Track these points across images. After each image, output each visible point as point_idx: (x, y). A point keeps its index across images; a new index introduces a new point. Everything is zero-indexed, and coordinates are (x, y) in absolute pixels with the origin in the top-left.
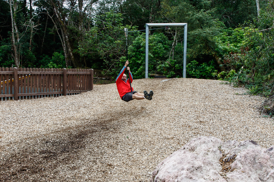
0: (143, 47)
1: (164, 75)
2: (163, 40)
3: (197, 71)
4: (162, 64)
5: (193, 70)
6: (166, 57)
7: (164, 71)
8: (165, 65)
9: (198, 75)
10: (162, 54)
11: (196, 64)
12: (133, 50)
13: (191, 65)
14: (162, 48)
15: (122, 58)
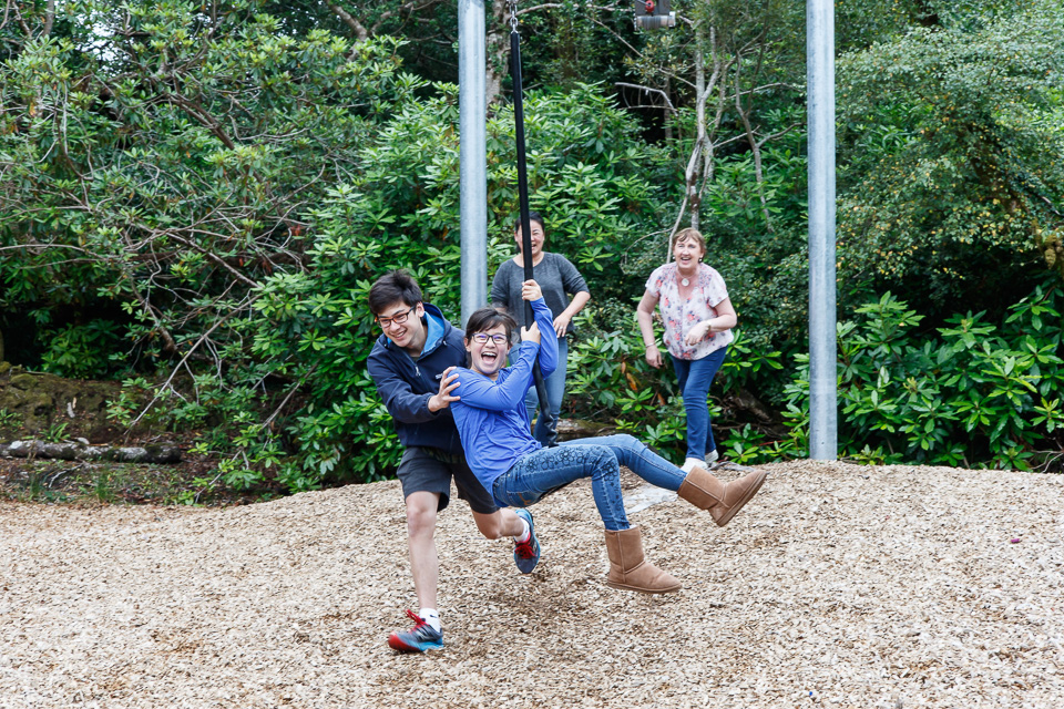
0: (443, 196)
1: (627, 421)
2: (603, 139)
3: (913, 390)
4: (606, 335)
5: (879, 380)
6: (634, 273)
7: (627, 390)
8: (628, 339)
9: (925, 421)
10: (604, 251)
11: (902, 328)
12: (367, 220)
13: (862, 339)
14: (595, 199)
15: (274, 284)
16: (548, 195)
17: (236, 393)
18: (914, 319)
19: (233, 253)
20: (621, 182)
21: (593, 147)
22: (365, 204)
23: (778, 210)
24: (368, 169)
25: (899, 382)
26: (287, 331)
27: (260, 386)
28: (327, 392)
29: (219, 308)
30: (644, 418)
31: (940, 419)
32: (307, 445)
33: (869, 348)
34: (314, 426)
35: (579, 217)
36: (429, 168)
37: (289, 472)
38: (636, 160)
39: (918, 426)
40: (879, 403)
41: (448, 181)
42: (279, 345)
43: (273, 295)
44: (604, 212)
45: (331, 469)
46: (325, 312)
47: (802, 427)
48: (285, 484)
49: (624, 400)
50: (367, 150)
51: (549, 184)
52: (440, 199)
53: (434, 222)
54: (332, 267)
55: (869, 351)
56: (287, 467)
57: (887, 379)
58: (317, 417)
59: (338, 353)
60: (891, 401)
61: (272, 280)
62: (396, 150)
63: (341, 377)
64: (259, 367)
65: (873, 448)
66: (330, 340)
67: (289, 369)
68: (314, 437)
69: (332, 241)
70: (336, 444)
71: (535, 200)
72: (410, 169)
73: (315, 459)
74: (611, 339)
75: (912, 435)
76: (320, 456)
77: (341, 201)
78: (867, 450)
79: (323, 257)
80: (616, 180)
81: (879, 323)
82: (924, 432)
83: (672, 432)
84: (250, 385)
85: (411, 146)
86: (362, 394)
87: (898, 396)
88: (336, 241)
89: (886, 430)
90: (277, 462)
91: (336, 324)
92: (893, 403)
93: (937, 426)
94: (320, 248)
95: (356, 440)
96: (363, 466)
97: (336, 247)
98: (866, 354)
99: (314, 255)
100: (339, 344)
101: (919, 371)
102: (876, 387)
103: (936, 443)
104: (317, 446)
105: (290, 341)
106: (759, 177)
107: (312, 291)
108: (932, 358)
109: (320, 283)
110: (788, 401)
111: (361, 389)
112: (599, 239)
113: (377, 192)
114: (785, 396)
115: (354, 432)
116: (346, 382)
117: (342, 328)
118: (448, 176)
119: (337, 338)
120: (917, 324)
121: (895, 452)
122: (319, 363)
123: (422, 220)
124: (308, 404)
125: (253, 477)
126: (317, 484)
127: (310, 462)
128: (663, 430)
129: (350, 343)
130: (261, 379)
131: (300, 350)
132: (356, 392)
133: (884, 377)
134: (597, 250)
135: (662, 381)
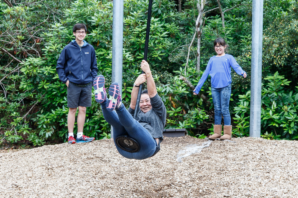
1: (171, 120)
2: (161, 8)
3: (286, 110)
4: (164, 86)
5: (272, 106)
6: (174, 61)
7: (172, 108)
8: (173, 87)
9: (290, 122)
10: (161, 53)
11: (282, 86)
12: (66, 37)
13: (266, 90)
14: (158, 32)
15: (29, 62)
16: (140, 30)
17: (12, 105)
18: (287, 83)
19: (12, 49)
20: (168, 25)
21: (157, 11)
22: (66, 31)
23: (232, 38)
24: (67, 17)
25: (280, 107)
26: (34, 81)
27: (22, 102)
28: (49, 105)
29: (6, 70)
30: (177, 119)
31: (296, 122)
32: (41, 126)
33: (269, 93)
34: (44, 118)
35: (152, 38)
36: (93, 18)
37: (33, 136)
38: (173, 17)
39: (288, 124)
40: (272, 115)
41: (101, 23)
42: (30, 86)
43: (28, 66)
44: (162, 37)
45: (50, 135)
46: (49, 73)
47: (241, 124)
48: (31, 141)
49: (170, 111)
50: (67, 10)
51: (140, 25)
52: (97, 30)
53: (94, 39)
54: (52, 56)
55: (268, 95)
56: (32, 135)
57: (275, 106)
58: (45, 115)
59: (54, 90)
60: (277, 114)
61: (28, 60)
62: (79, 10)
63: (55, 99)
64: (21, 94)
65: (269, 133)
66: (51, 85)
67: (34, 95)
68: (44, 123)
69: (52, 45)
70: (52, 126)
71: (135, 31)
72: (84, 18)
73: (44, 132)
74: (166, 87)
75: (285, 128)
76: (45, 131)
77: (57, 30)
78: (267, 133)
79: (49, 52)
80: (166, 25)
81: (272, 84)
82: (290, 127)
83: (189, 124)
84: (18, 102)
85: (85, 9)
86: (63, 106)
87: (280, 113)
88: (54, 45)
89: (275, 126)
90: (28, 132)
91: (54, 78)
92: (278, 115)
93: (295, 125)
94: (48, 48)
95: (61, 125)
96: (63, 135)
97: (54, 47)
98: (267, 96)
99: (45, 51)
100: (54, 86)
101: (288, 103)
102: (271, 109)
103: (294, 131)
104: (45, 126)
105: (35, 84)
106: (223, 25)
107: (44, 65)
108: (292, 98)
109: (47, 62)
110: (236, 113)
111: (63, 104)
112: (160, 48)
113: (71, 27)
114: (234, 111)
115: (60, 121)
116: (57, 101)
117: (56, 80)
118: (101, 21)
119: (54, 84)
120: (288, 85)
121: (277, 135)
122: (46, 94)
123: (89, 38)
124: (41, 110)
125: (19, 138)
126: (44, 141)
127: (42, 133)
128: (186, 123)
129: (59, 86)
130: (22, 99)
131: (39, 88)
132: (61, 106)
133: (274, 105)
134: (159, 52)
135: (185, 104)
